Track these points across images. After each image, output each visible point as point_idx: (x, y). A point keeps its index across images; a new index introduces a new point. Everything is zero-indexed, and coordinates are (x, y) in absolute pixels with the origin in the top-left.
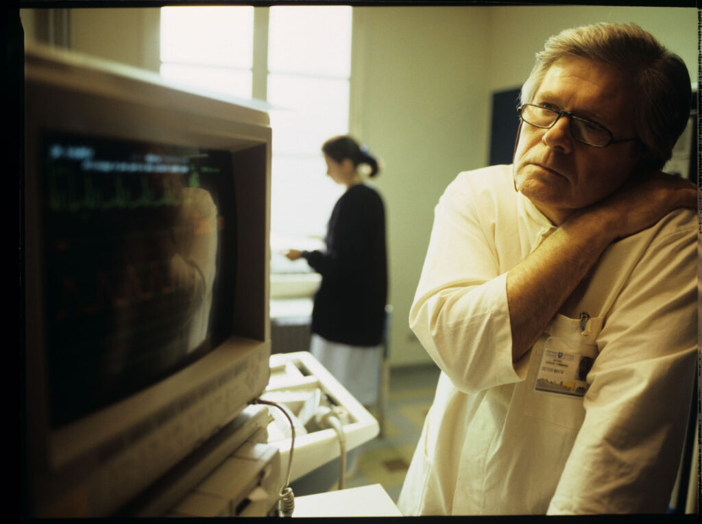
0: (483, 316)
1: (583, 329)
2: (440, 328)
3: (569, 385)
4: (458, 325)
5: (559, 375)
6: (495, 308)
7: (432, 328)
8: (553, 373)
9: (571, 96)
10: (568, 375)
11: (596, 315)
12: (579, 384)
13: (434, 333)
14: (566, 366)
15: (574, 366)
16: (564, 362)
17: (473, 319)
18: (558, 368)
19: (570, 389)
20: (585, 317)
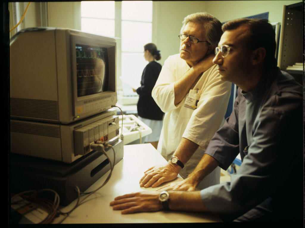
0: (168, 92)
1: (197, 93)
2: (158, 96)
3: (193, 107)
4: (162, 94)
5: (191, 104)
6: (171, 90)
7: (156, 95)
8: (189, 103)
9: (189, 31)
10: (193, 104)
11: (201, 89)
12: (195, 107)
13: (157, 97)
14: (192, 102)
15: (195, 102)
16: (192, 100)
17: (166, 93)
18: (191, 102)
19: (193, 108)
20: (198, 89)
